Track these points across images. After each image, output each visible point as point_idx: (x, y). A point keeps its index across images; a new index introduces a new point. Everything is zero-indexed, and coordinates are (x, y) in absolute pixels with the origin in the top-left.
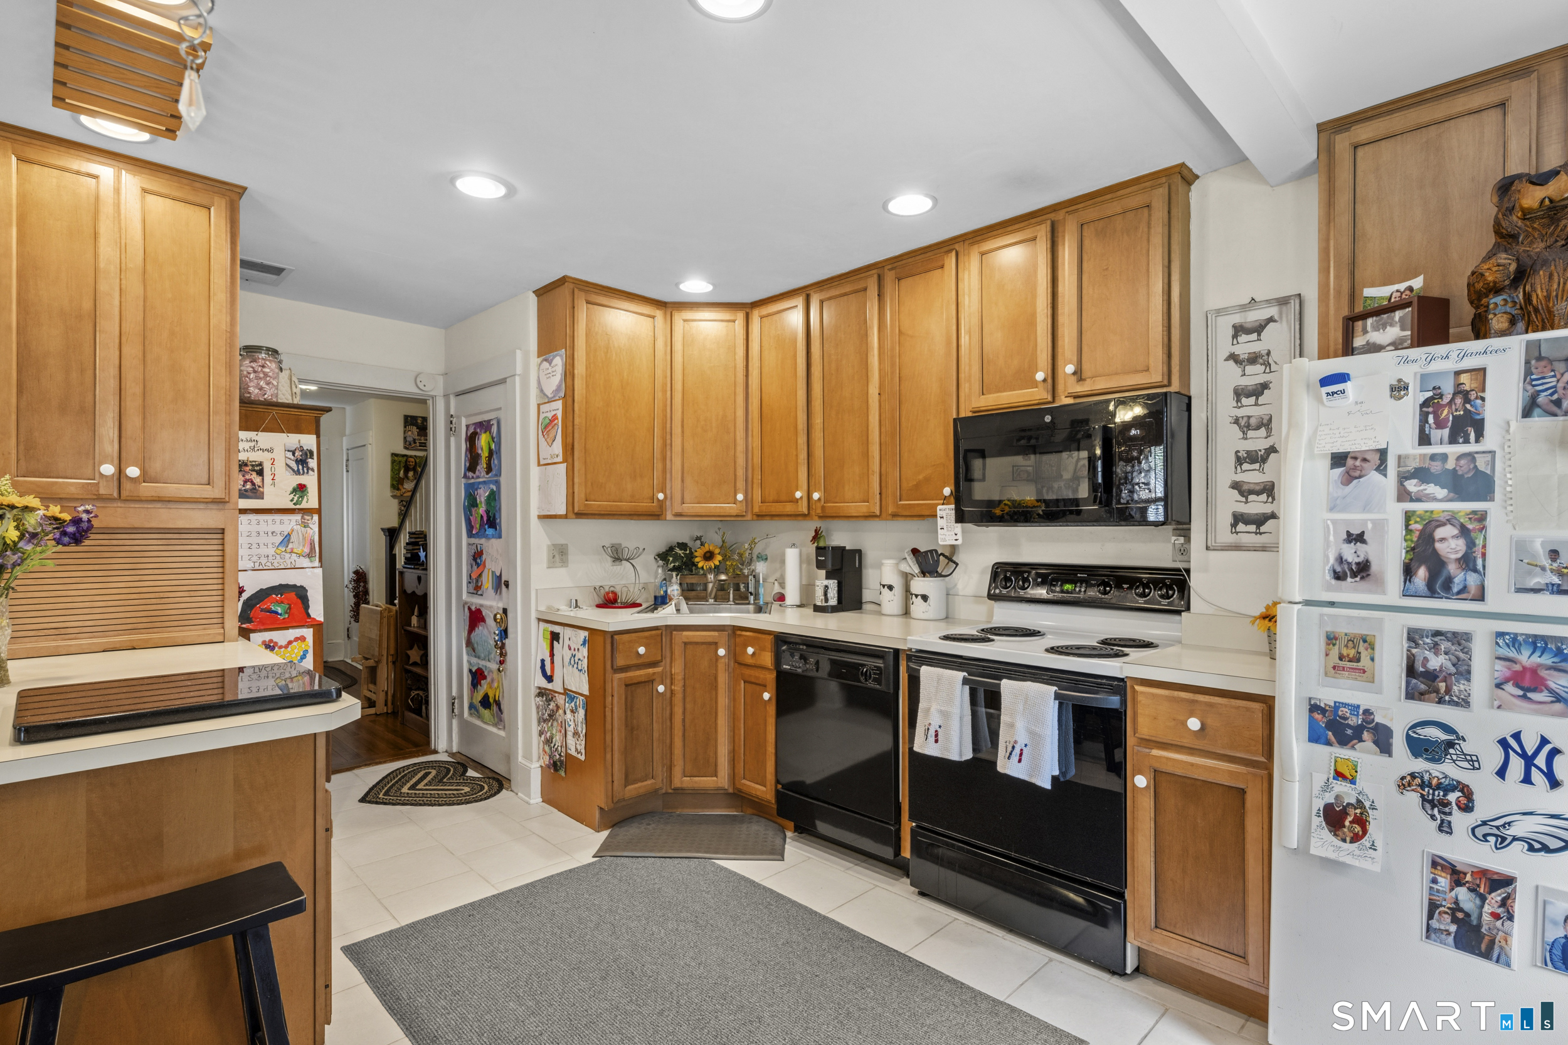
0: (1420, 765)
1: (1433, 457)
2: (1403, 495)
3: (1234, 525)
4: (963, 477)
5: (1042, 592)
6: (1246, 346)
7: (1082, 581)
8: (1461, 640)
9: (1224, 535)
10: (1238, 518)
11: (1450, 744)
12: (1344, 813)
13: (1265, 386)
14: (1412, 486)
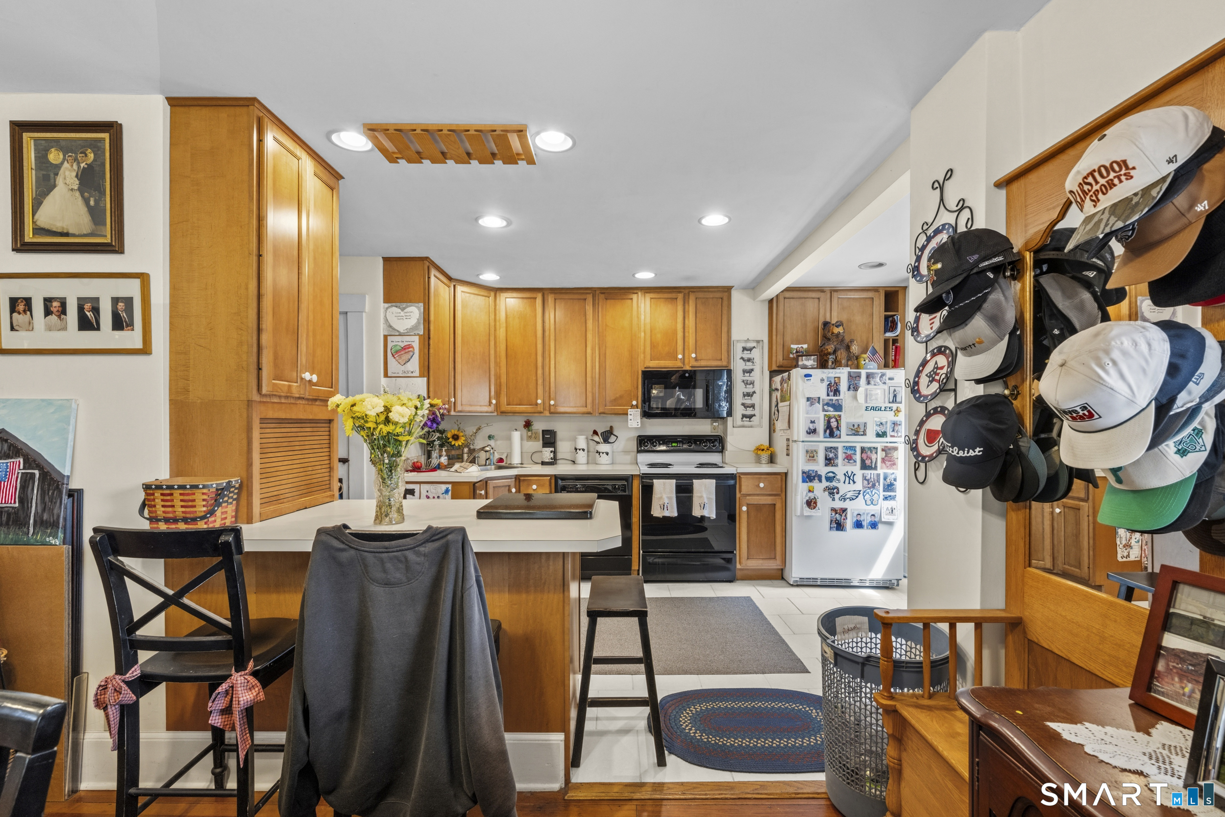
0: (828, 484)
1: (830, 400)
2: (824, 410)
3: (742, 418)
4: (647, 398)
5: (663, 448)
6: (746, 355)
7: (680, 442)
8: (836, 449)
9: (739, 422)
10: (744, 416)
11: (834, 477)
12: (811, 501)
13: (752, 370)
14: (826, 407)
